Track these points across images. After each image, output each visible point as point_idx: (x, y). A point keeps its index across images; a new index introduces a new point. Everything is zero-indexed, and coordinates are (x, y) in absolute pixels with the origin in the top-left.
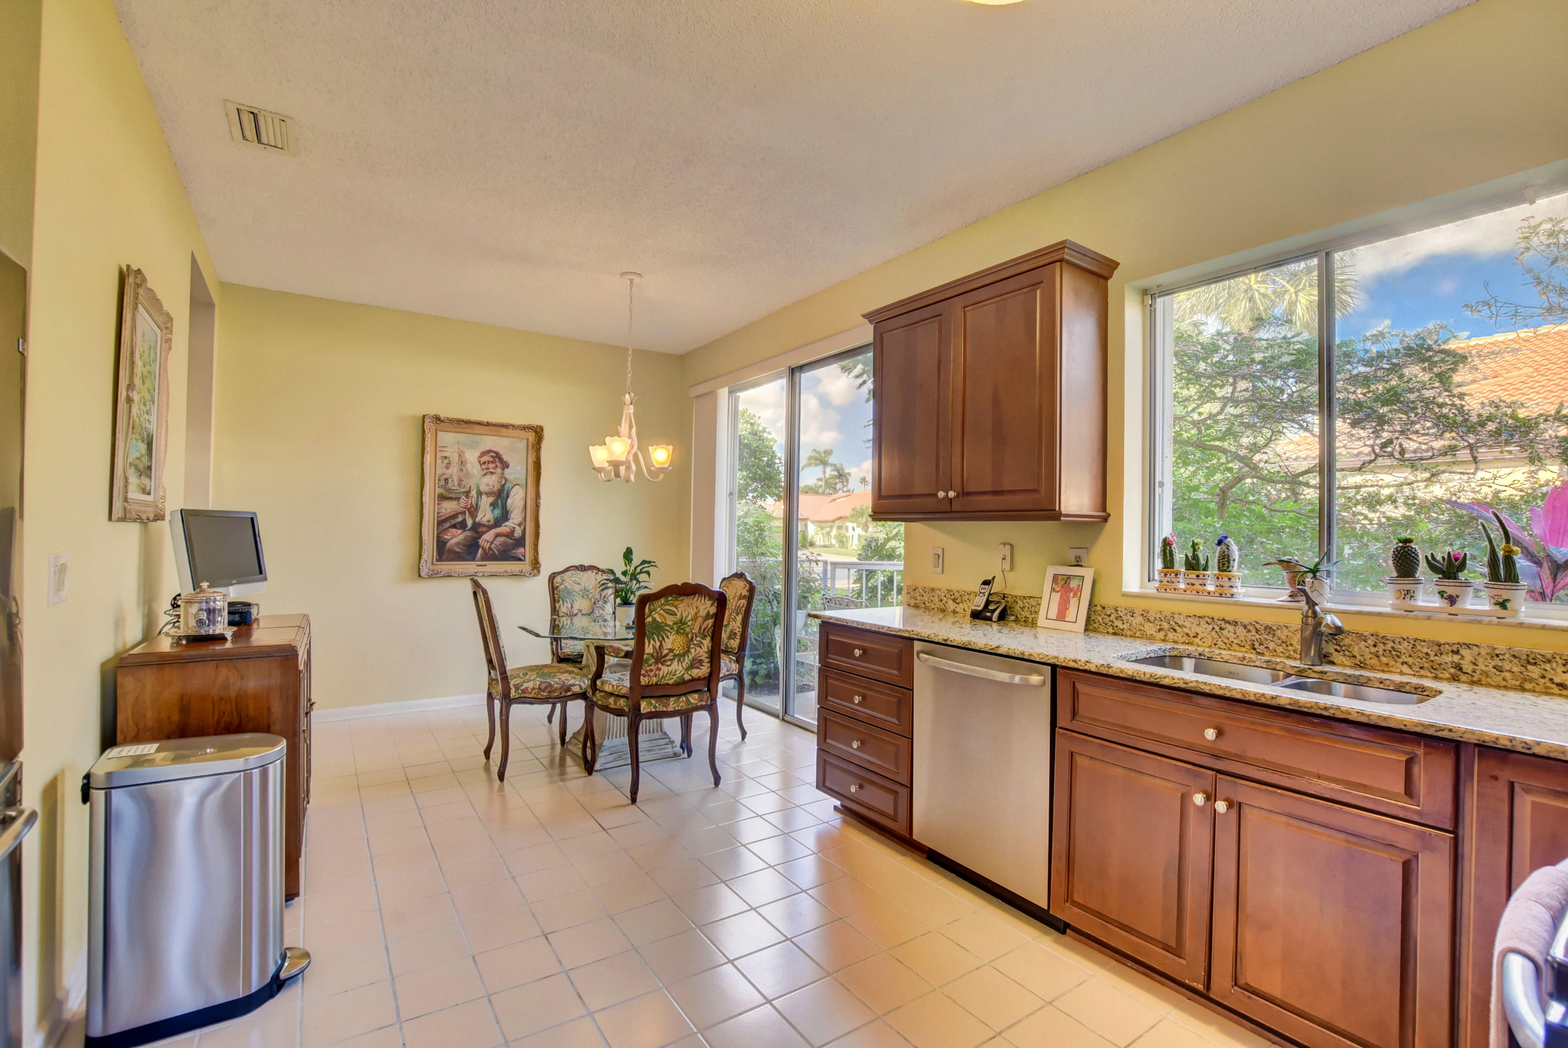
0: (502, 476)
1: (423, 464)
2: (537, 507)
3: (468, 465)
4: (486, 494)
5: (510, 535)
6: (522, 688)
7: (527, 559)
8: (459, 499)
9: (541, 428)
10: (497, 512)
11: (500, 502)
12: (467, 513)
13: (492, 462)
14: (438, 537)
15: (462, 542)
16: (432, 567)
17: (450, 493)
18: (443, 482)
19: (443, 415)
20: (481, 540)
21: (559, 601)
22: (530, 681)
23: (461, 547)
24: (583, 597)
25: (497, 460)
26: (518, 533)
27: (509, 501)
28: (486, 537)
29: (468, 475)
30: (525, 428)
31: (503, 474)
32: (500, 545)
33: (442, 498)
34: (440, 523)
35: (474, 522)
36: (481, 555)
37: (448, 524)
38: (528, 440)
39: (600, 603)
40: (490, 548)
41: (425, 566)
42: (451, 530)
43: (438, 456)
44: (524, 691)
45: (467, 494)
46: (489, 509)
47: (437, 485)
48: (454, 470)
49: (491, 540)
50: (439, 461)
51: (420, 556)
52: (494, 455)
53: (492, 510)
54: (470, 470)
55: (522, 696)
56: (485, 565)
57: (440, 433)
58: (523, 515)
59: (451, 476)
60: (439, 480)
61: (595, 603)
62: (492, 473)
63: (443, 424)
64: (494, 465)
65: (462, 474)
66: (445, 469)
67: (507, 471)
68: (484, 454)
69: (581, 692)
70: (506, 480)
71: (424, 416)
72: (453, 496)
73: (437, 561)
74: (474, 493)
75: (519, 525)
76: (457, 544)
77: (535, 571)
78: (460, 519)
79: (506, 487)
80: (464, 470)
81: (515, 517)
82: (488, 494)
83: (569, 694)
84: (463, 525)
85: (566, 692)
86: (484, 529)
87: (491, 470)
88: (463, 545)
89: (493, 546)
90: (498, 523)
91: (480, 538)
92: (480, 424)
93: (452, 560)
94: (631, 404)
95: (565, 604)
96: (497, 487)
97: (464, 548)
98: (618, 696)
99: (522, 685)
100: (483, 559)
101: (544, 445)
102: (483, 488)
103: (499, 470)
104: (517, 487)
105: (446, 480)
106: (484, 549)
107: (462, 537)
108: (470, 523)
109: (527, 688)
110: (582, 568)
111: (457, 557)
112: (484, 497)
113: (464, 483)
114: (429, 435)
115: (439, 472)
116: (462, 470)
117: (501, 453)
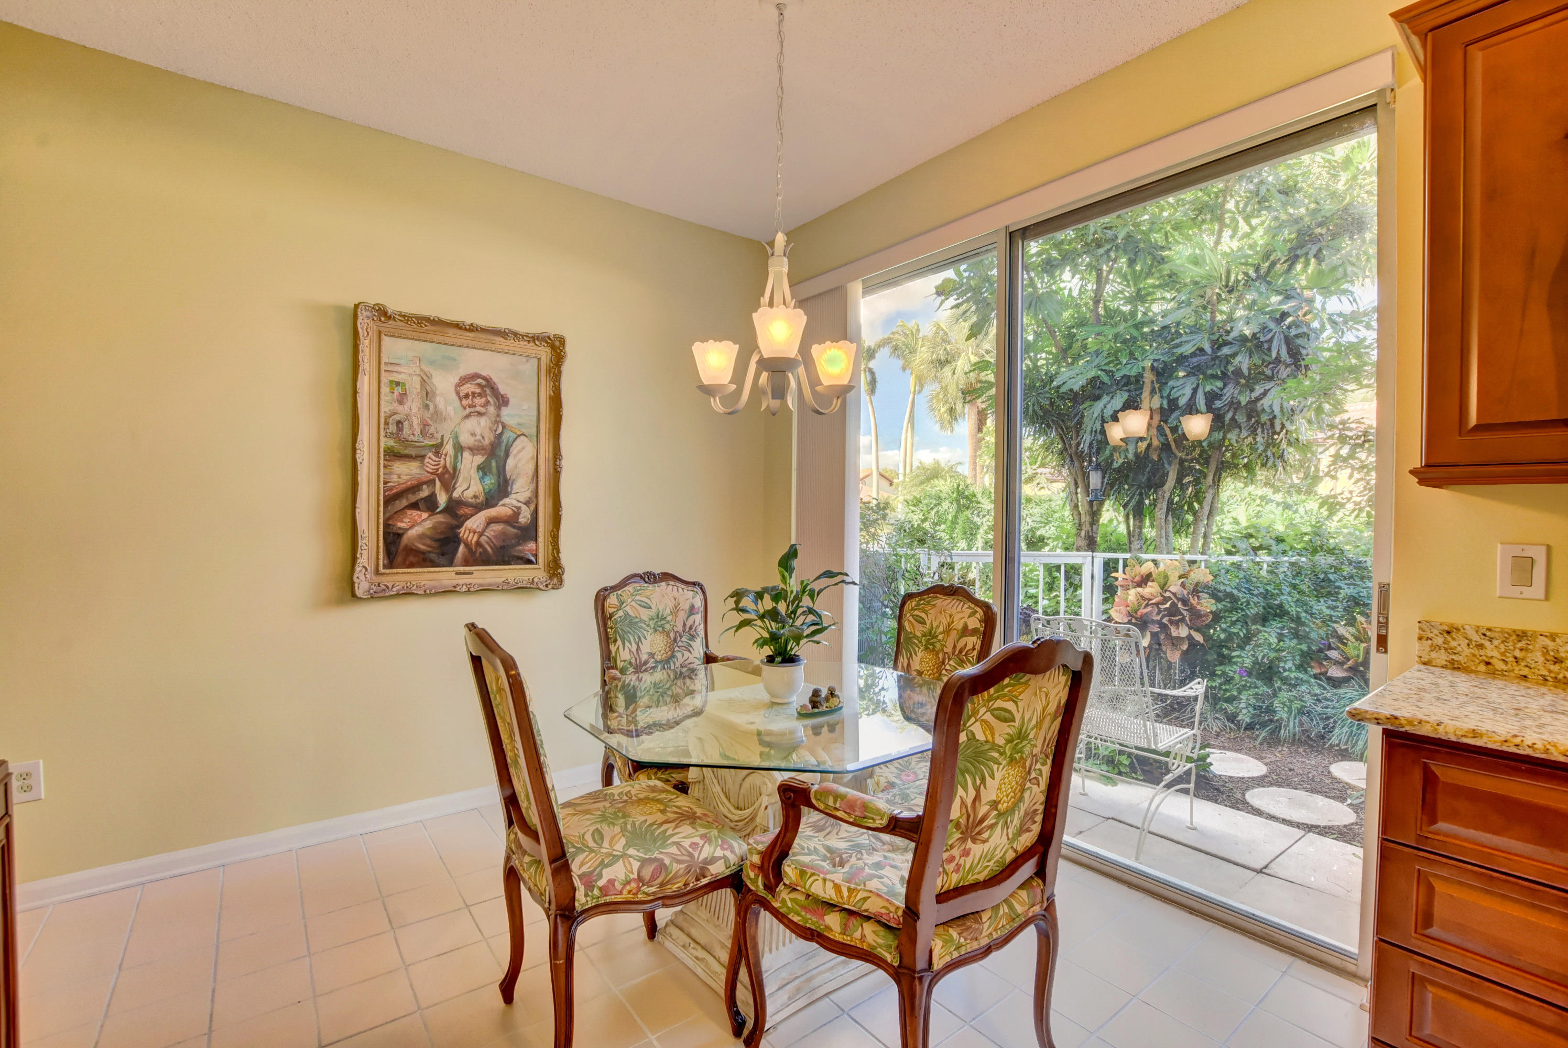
0: (498, 420)
1: (355, 392)
2: (556, 473)
3: (438, 399)
4: (470, 449)
5: (511, 520)
6: (601, 883)
7: (541, 559)
8: (423, 457)
9: (562, 340)
10: (490, 481)
11: (494, 464)
12: (438, 483)
13: (480, 395)
14: (386, 526)
15: (429, 533)
16: (377, 579)
17: (406, 447)
18: (393, 428)
19: (393, 306)
20: (463, 530)
21: (615, 641)
22: (615, 859)
23: (429, 542)
24: (656, 630)
25: (488, 391)
26: (525, 517)
27: (510, 463)
28: (469, 524)
29: (438, 416)
30: (534, 339)
31: (498, 416)
32: (495, 537)
33: (393, 455)
34: (389, 501)
35: (450, 499)
36: (464, 554)
37: (404, 503)
38: (539, 359)
39: (684, 639)
40: (478, 544)
41: (362, 577)
42: (409, 512)
43: (384, 380)
44: (604, 891)
45: (437, 449)
46: (475, 475)
47: (382, 433)
48: (413, 406)
49: (479, 530)
50: (385, 390)
51: (354, 559)
52: (484, 383)
53: (482, 479)
54: (441, 406)
55: (602, 901)
56: (472, 573)
57: (386, 341)
58: (533, 486)
59: (408, 417)
60: (387, 423)
61: (675, 640)
62: (480, 414)
63: (391, 322)
64: (483, 400)
65: (427, 415)
66: (396, 404)
67: (505, 411)
68: (464, 380)
69: (728, 873)
70: (504, 427)
71: (356, 306)
72: (413, 452)
73: (385, 567)
74: (449, 448)
75: (527, 503)
76: (421, 537)
77: (555, 580)
78: (425, 492)
79: (504, 438)
80: (431, 407)
81: (520, 491)
82: (474, 450)
83: (704, 881)
84: (430, 504)
85: (698, 879)
86: (468, 511)
87: (479, 409)
88: (431, 538)
89: (483, 539)
90: (490, 501)
91: (460, 526)
92: (457, 326)
93: (412, 565)
94: (785, 255)
95: (627, 644)
96: (488, 438)
97: (435, 544)
98: (851, 913)
99: (600, 876)
100: (466, 563)
101: (566, 368)
102: (466, 439)
103: (492, 409)
104: (522, 438)
105: (399, 423)
106: (467, 545)
107: (428, 524)
108: (442, 499)
109: (611, 882)
110: (650, 578)
111: (421, 559)
112: (466, 454)
113: (432, 430)
114: (367, 342)
115: (386, 409)
116: (427, 407)
117: (495, 379)
